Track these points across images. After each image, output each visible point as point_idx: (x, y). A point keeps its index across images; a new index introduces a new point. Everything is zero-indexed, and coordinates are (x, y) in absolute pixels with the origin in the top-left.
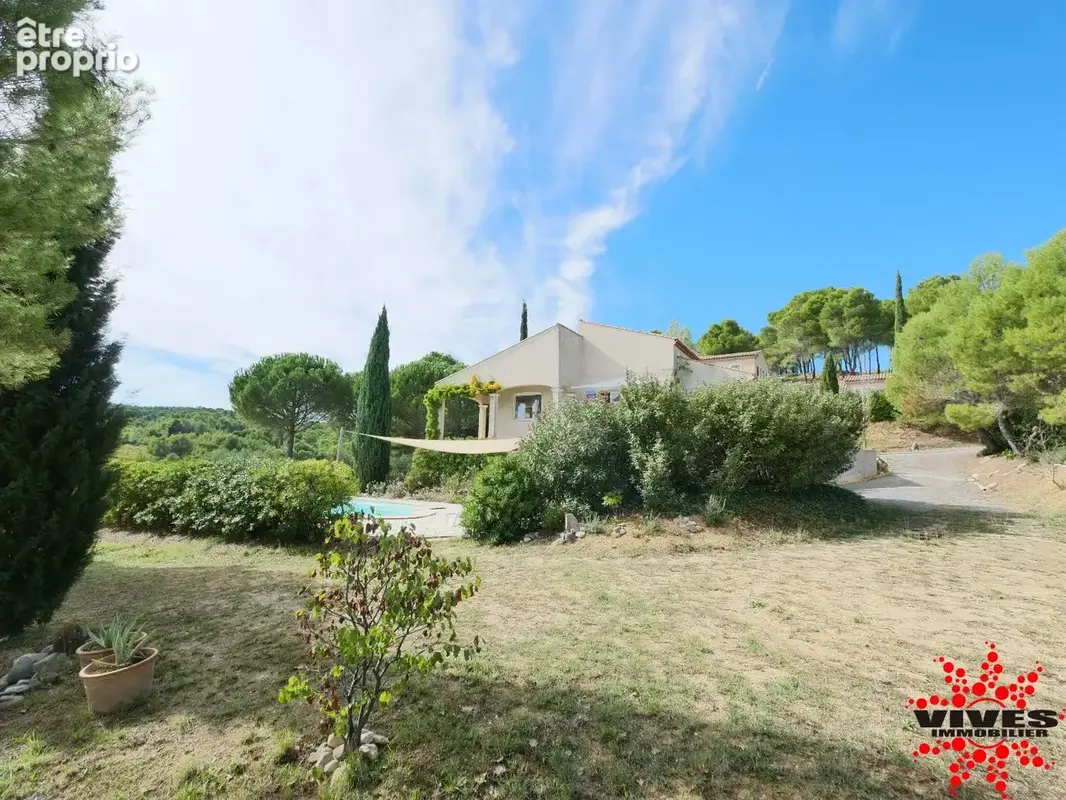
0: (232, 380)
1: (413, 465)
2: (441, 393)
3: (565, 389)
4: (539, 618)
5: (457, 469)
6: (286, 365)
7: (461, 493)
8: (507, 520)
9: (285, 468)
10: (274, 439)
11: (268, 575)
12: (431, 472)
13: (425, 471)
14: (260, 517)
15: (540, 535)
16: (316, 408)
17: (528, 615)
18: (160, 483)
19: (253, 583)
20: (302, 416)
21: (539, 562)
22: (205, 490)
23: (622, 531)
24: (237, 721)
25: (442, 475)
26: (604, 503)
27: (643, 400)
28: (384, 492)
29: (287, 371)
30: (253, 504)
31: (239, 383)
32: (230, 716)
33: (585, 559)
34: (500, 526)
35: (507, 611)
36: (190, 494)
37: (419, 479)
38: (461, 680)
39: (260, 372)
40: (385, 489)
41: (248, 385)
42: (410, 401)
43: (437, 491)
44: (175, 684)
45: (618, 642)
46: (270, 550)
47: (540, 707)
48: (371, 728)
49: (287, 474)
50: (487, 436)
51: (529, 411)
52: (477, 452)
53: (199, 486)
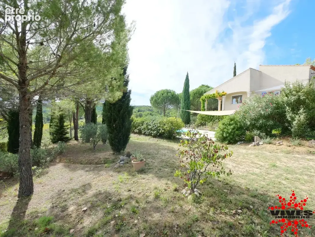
0: (150, 98)
1: (197, 119)
2: (206, 97)
3: (252, 92)
4: (247, 169)
5: (211, 121)
6: (163, 93)
7: (213, 128)
8: (231, 137)
9: (165, 119)
10: (160, 113)
11: (163, 146)
12: (203, 121)
13: (201, 121)
14: (160, 132)
15: (244, 142)
16: (170, 104)
17: (243, 167)
18: (138, 123)
19: (161, 148)
20: (167, 106)
21: (244, 151)
22: (148, 125)
23: (281, 144)
24: (163, 179)
25: (207, 123)
26: (273, 133)
27: (294, 93)
28: (189, 127)
29: (163, 95)
30: (158, 128)
31: (152, 98)
32: (162, 177)
33: (264, 152)
34: (229, 138)
35: (234, 165)
36: (145, 126)
37: (199, 124)
38: (222, 182)
39: (156, 95)
40: (189, 126)
41: (154, 99)
42: (196, 100)
43: (205, 127)
44: (149, 168)
45: (284, 182)
46: (163, 140)
47: (252, 197)
48: (196, 189)
49: (166, 121)
50: (221, 110)
51: (237, 101)
52: (218, 115)
53: (147, 124)
